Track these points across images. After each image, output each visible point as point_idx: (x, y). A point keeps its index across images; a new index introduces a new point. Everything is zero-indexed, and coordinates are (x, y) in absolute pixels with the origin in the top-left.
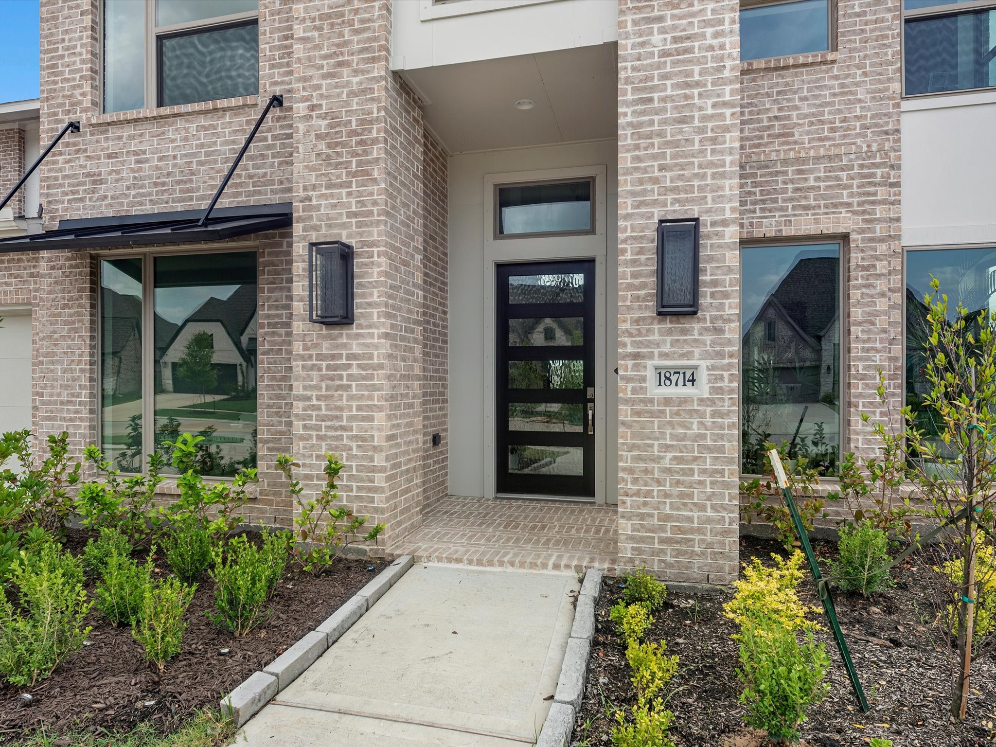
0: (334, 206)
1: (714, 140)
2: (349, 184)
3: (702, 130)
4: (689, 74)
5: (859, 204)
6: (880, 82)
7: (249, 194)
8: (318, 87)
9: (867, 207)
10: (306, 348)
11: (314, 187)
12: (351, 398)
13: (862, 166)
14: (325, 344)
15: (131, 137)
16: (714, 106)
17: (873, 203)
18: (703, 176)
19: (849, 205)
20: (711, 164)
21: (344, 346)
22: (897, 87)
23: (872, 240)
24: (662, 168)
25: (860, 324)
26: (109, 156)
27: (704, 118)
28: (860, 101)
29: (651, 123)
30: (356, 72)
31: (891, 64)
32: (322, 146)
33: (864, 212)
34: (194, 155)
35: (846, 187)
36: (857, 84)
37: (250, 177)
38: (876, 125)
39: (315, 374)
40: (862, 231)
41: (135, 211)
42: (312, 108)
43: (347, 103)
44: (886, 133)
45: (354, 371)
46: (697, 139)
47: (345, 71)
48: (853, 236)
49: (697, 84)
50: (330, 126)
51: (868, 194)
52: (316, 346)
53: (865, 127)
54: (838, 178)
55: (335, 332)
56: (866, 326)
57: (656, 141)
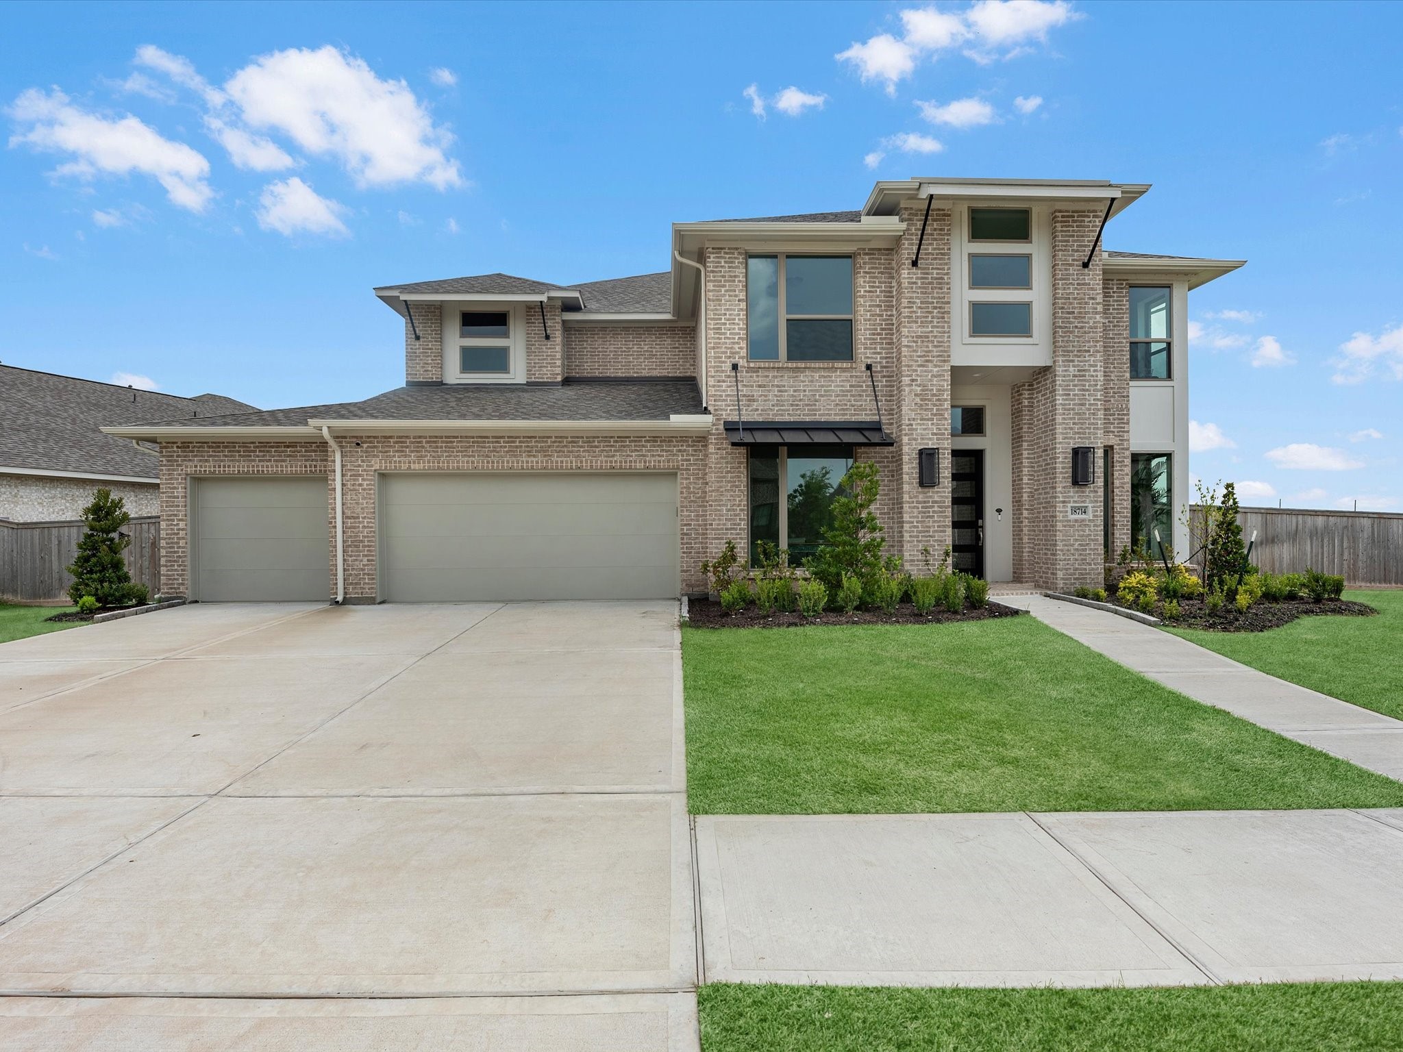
0: (925, 429)
1: (1094, 414)
2: (933, 420)
3: (1089, 409)
4: (1084, 386)
5: (1118, 432)
6: (1121, 372)
7: (851, 415)
8: (916, 371)
9: (1121, 434)
10: (910, 498)
11: (914, 419)
12: (934, 522)
13: (1118, 414)
14: (921, 496)
15: (775, 377)
16: (1094, 400)
17: (1123, 432)
18: (1090, 428)
19: (1114, 432)
20: (1093, 424)
21: (931, 497)
22: (1128, 375)
23: (1123, 449)
24: (1074, 424)
25: (1118, 488)
26: (760, 386)
27: (1090, 405)
28: (1112, 380)
29: (1070, 404)
30: (936, 366)
31: (1126, 364)
32: (918, 400)
33: (1120, 436)
34: (817, 391)
35: (1113, 424)
36: (1111, 372)
37: (853, 406)
38: (1119, 392)
39: (915, 510)
40: (1119, 445)
41: (777, 419)
42: (913, 380)
43: (931, 380)
44: (1124, 397)
45: (936, 509)
46: (1087, 412)
47: (930, 364)
48: (1115, 447)
49: (1087, 390)
50: (922, 390)
51: (1121, 428)
52: (916, 497)
53: (1114, 393)
54: (1109, 419)
55: (926, 490)
56: (1121, 489)
57: (1072, 412)
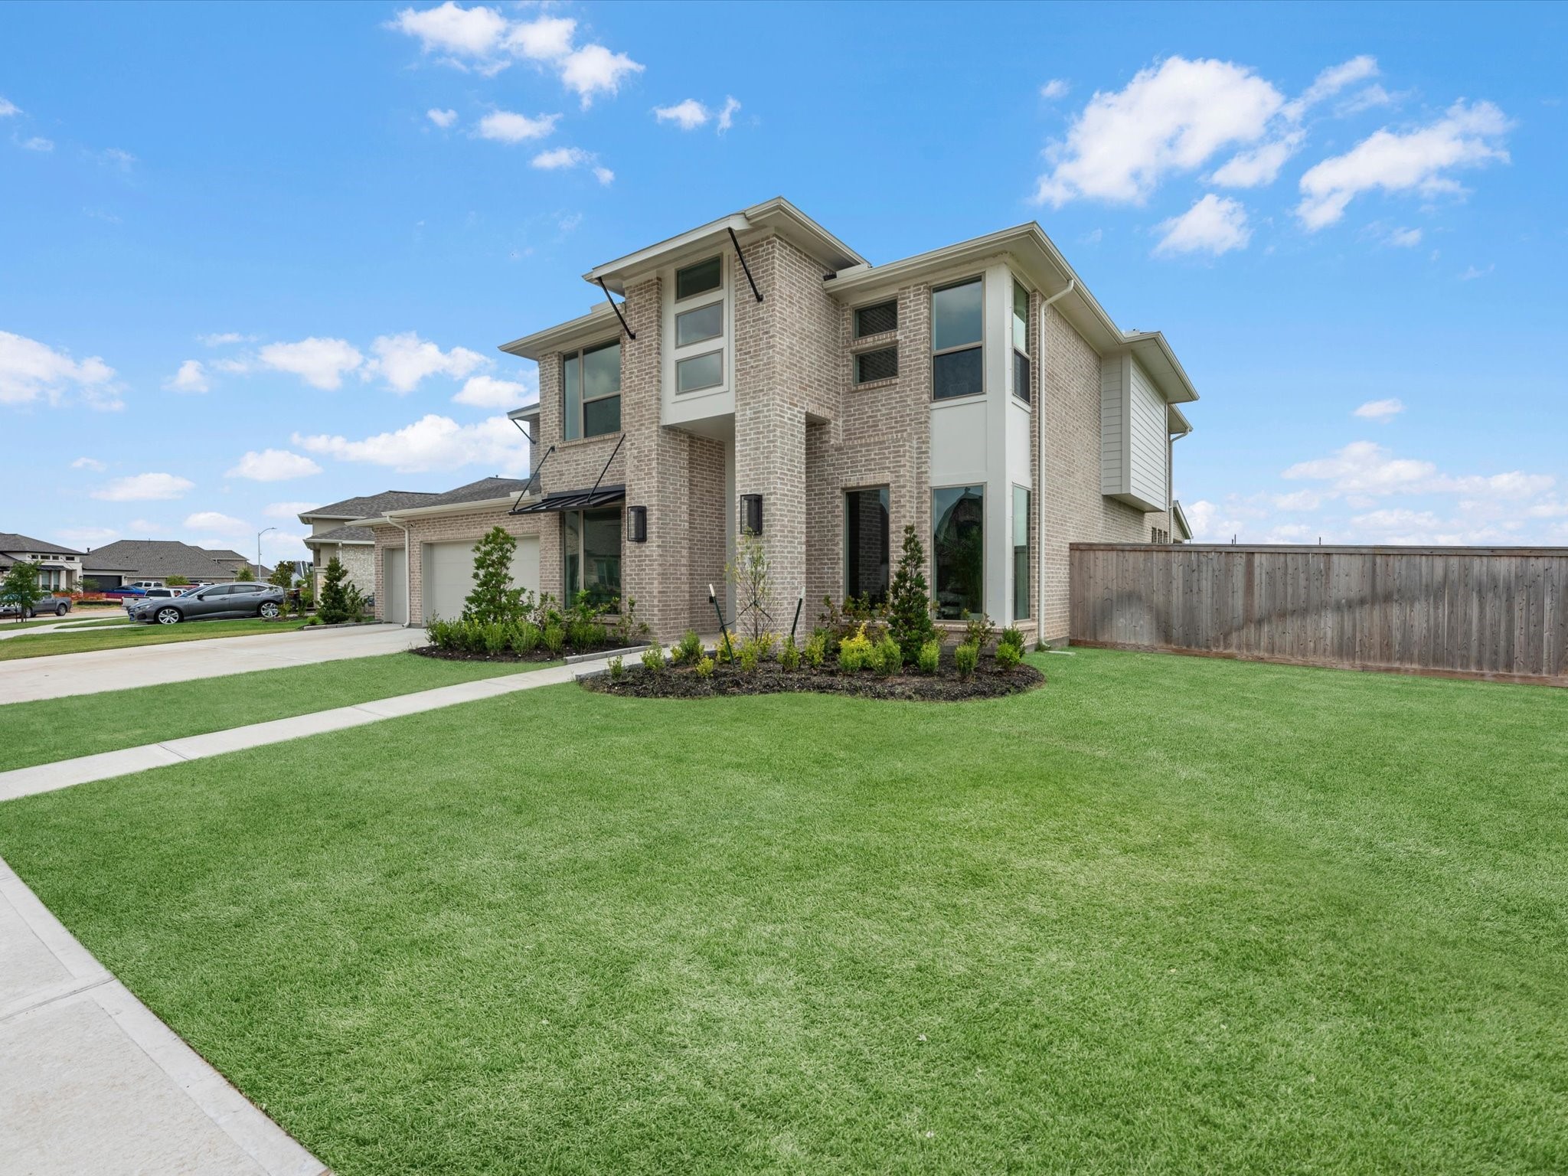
0: (640, 489)
1: (767, 457)
2: (644, 479)
3: (763, 453)
4: (759, 428)
5: (894, 467)
6: (918, 394)
7: (618, 479)
8: (634, 435)
9: (897, 469)
10: (631, 552)
11: (633, 480)
12: (646, 574)
13: (894, 447)
14: (637, 551)
15: (574, 453)
16: (768, 442)
17: (900, 466)
18: (763, 473)
19: (889, 468)
21: (644, 551)
22: (925, 397)
23: (899, 487)
24: (750, 470)
25: (894, 533)
26: (566, 462)
27: (764, 448)
28: (909, 405)
29: (746, 450)
30: (647, 428)
31: (923, 383)
32: (636, 462)
33: (896, 472)
34: (597, 461)
35: (888, 458)
36: (907, 396)
37: (618, 471)
38: (916, 419)
39: (633, 564)
40: (894, 482)
41: (576, 488)
42: (632, 445)
43: (644, 442)
44: (921, 423)
45: (647, 562)
46: (762, 456)
47: (643, 428)
48: (891, 485)
49: (762, 433)
50: (638, 453)
51: (897, 462)
52: (634, 551)
55: (640, 545)
56: (897, 534)
57: (748, 458)
